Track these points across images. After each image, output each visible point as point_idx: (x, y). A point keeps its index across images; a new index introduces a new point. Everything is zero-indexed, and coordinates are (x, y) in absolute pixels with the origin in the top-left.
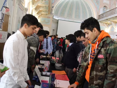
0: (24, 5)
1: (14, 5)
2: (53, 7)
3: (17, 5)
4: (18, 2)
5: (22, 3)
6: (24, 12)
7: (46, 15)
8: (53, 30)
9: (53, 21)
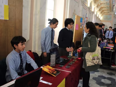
0: (87, 5)
1: (79, 6)
2: (114, 6)
3: (81, 6)
4: (82, 4)
5: (85, 3)
6: (87, 10)
7: (108, 12)
8: (115, 24)
9: (114, 17)
